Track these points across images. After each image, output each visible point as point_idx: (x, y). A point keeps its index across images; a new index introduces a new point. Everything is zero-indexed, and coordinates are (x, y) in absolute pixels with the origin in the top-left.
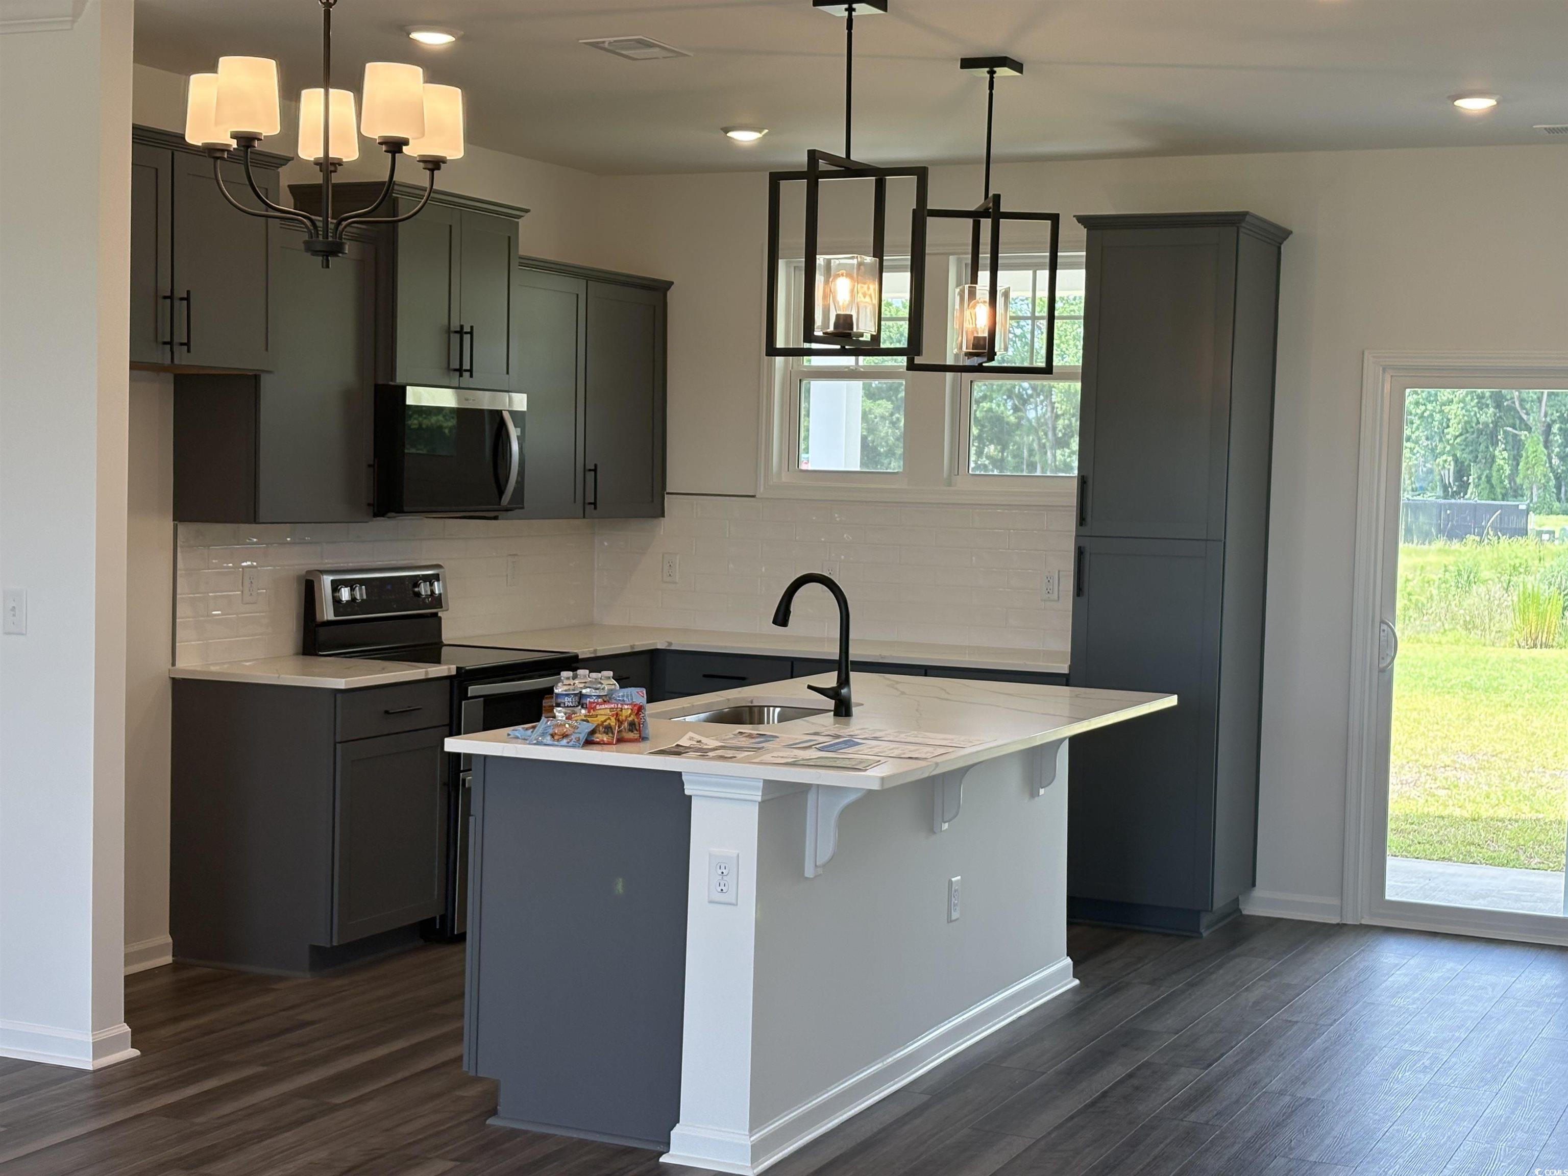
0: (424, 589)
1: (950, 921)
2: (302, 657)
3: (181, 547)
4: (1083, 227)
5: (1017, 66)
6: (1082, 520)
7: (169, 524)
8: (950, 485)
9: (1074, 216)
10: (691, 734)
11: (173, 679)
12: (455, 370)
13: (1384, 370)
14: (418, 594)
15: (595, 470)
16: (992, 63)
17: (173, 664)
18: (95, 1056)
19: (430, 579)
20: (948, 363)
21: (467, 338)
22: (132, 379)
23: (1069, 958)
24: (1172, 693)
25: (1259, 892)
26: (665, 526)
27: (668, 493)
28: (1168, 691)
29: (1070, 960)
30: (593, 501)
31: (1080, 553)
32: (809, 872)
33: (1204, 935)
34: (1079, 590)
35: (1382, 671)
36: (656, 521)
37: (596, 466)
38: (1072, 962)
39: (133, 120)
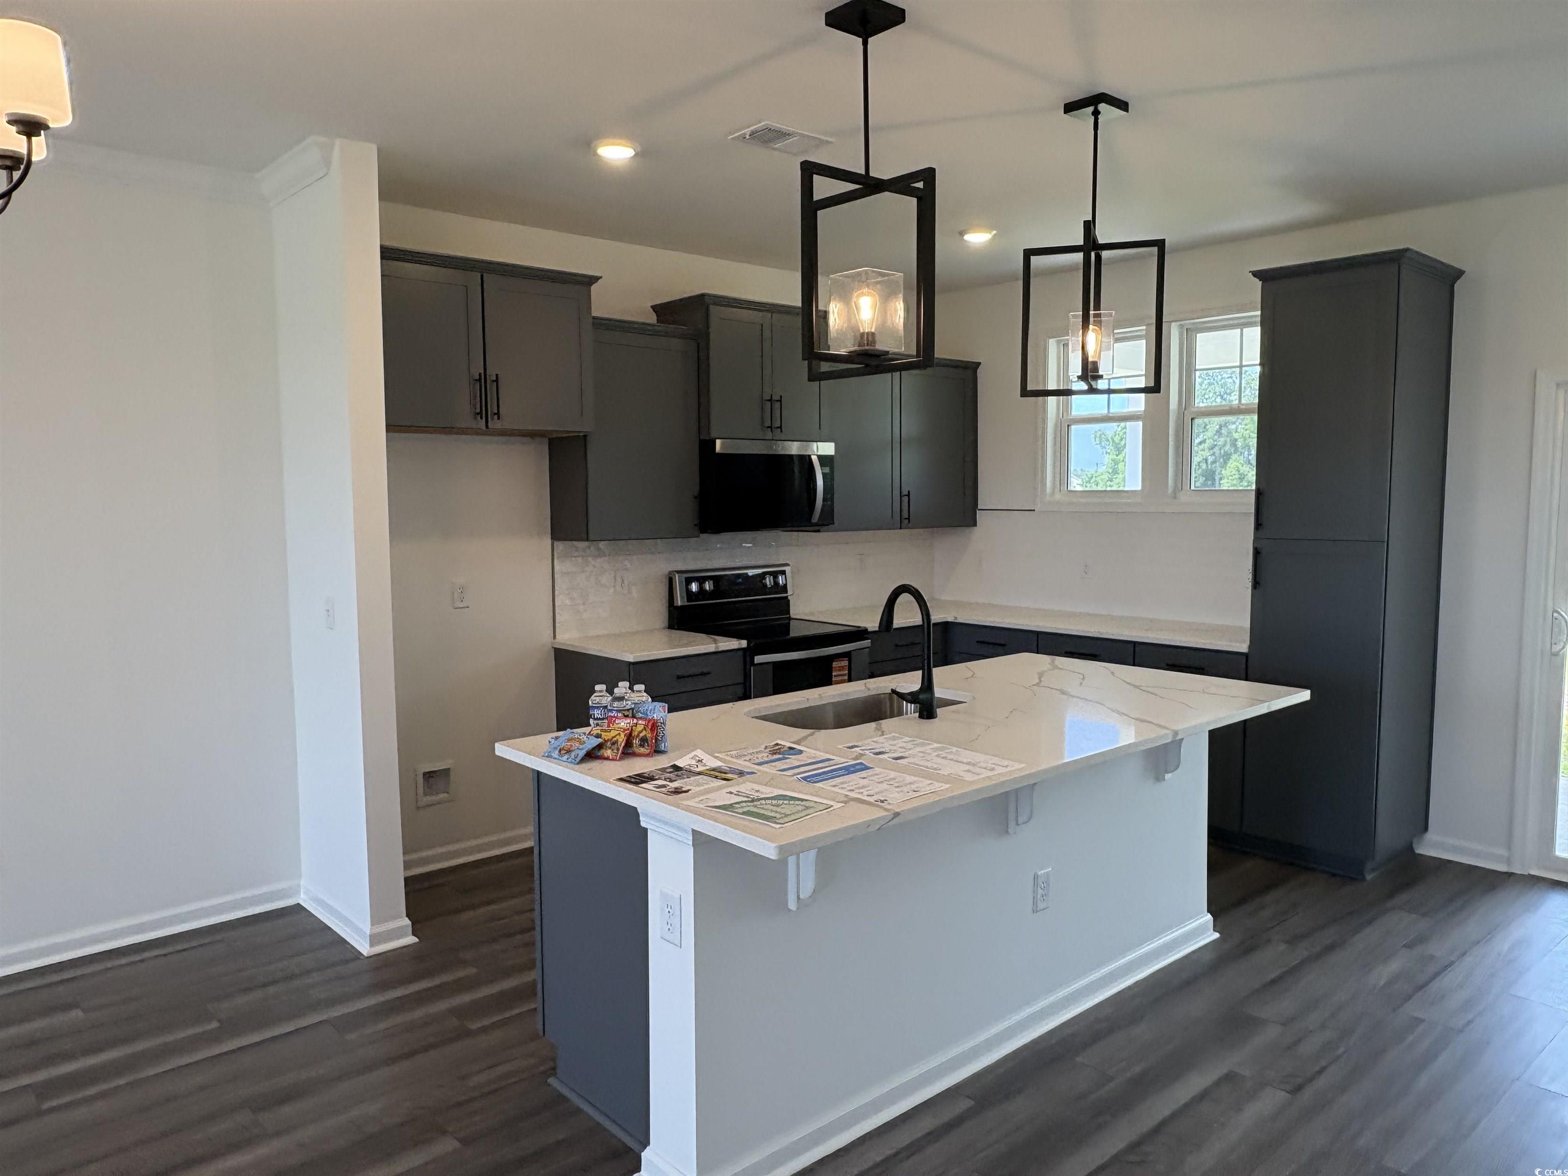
0: (769, 581)
1: (1035, 911)
2: (667, 630)
3: (558, 558)
4: (1258, 280)
5: (1123, 105)
6: (1258, 525)
7: (548, 541)
8: (1175, 497)
9: (1250, 272)
10: (699, 753)
11: (555, 649)
12: (768, 427)
13: (1558, 385)
14: (765, 585)
15: (909, 495)
16: (1095, 101)
17: (555, 637)
18: (372, 945)
19: (775, 575)
20: (1050, 388)
21: (777, 405)
22: (388, 440)
23: (1209, 914)
24: (1305, 687)
25: (1432, 835)
26: (977, 533)
27: (979, 510)
28: (1301, 685)
29: (1211, 916)
30: (907, 517)
31: (1257, 553)
32: (792, 905)
33: (1369, 877)
34: (1256, 584)
35: (1556, 654)
36: (968, 530)
37: (909, 492)
38: (1212, 918)
39: (381, 240)
